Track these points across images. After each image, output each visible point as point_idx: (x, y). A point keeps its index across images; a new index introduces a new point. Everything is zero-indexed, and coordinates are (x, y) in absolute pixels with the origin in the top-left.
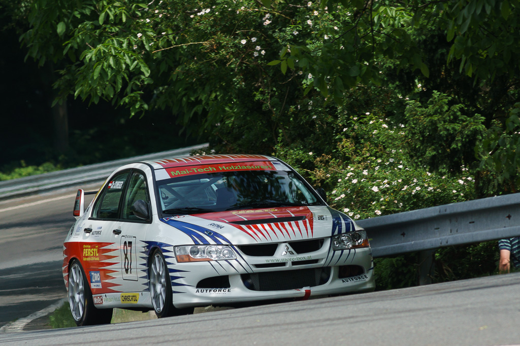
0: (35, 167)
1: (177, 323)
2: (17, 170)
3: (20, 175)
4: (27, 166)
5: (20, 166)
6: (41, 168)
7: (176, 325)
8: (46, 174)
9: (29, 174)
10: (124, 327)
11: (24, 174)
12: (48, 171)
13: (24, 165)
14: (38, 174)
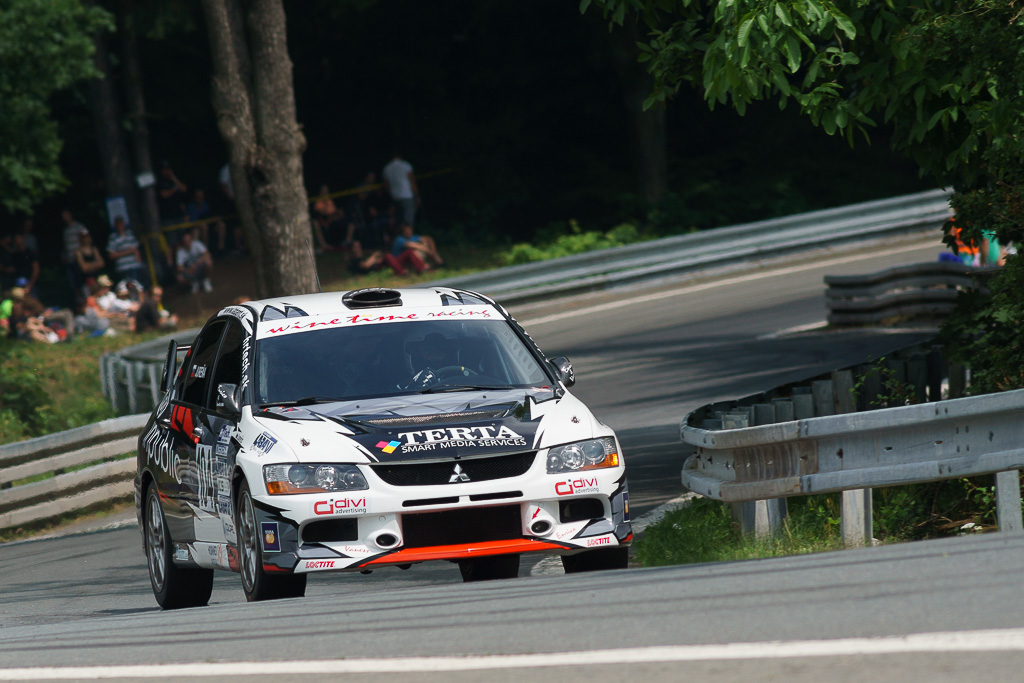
0: (600, 234)
1: (905, 558)
2: (562, 240)
3: (569, 249)
4: (584, 231)
5: (570, 232)
6: (611, 236)
7: (902, 562)
8: (622, 248)
9: (587, 248)
10: (795, 565)
11: (575, 247)
12: (625, 242)
13: (576, 229)
14: (605, 249)
